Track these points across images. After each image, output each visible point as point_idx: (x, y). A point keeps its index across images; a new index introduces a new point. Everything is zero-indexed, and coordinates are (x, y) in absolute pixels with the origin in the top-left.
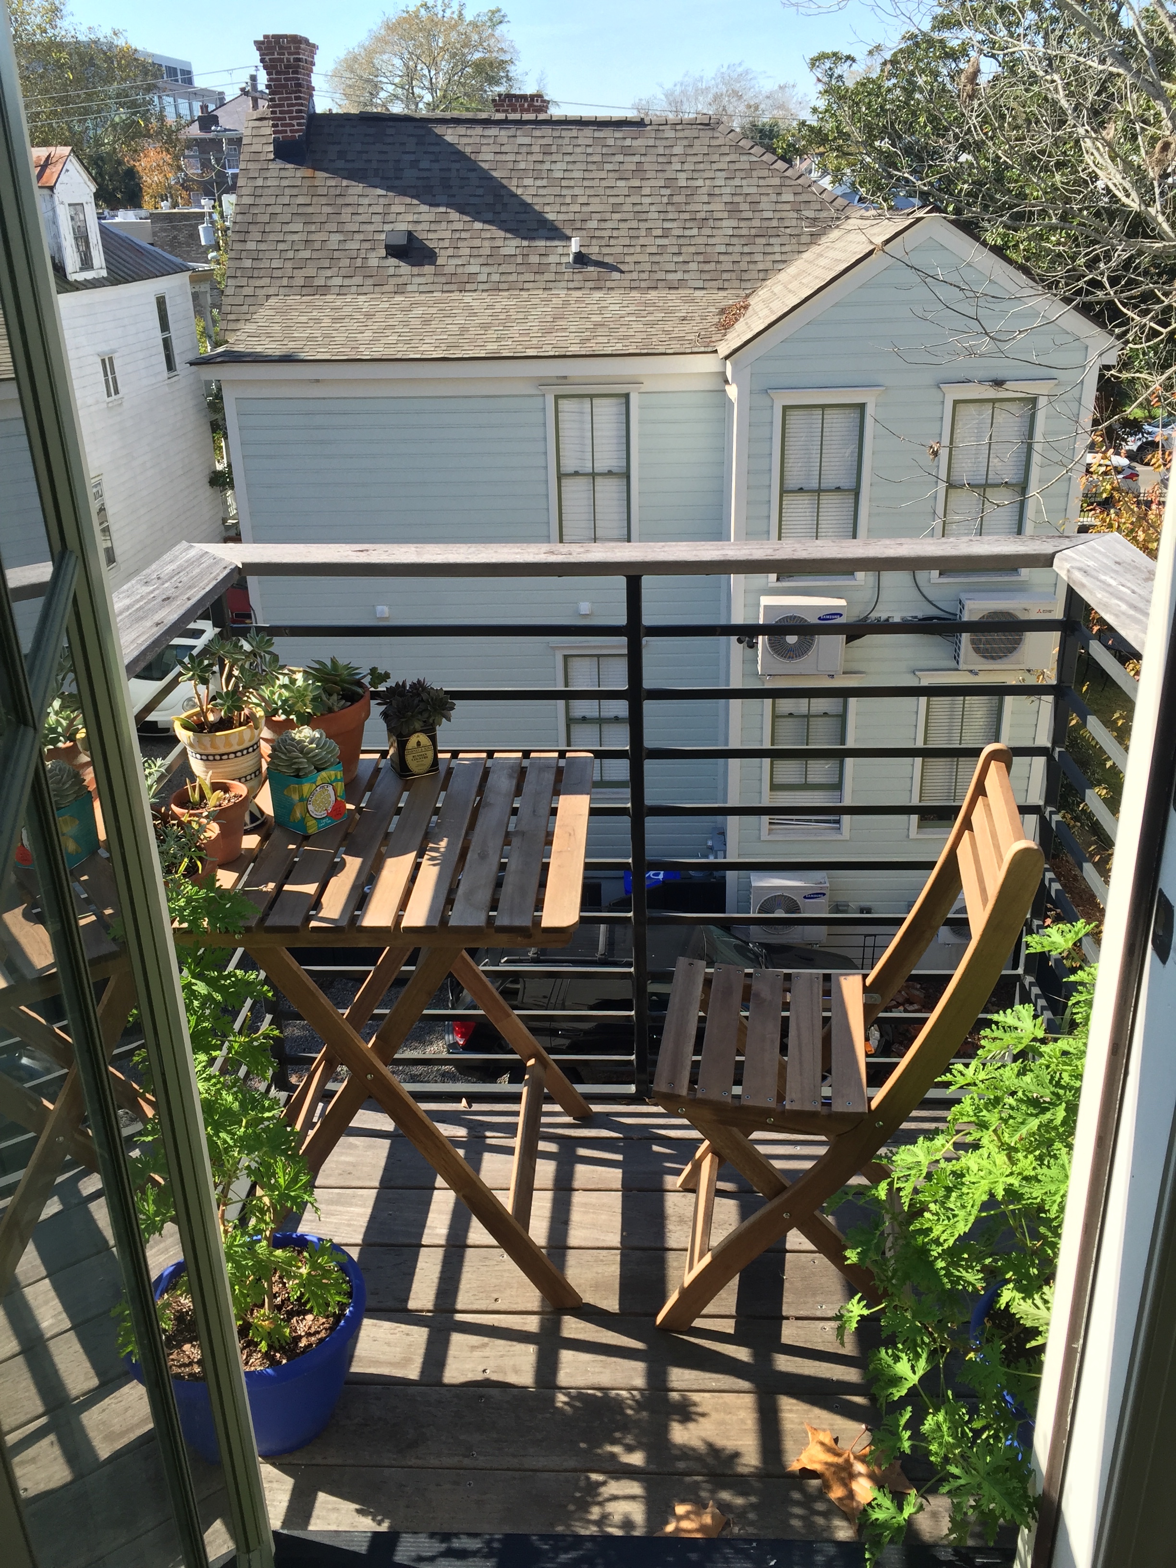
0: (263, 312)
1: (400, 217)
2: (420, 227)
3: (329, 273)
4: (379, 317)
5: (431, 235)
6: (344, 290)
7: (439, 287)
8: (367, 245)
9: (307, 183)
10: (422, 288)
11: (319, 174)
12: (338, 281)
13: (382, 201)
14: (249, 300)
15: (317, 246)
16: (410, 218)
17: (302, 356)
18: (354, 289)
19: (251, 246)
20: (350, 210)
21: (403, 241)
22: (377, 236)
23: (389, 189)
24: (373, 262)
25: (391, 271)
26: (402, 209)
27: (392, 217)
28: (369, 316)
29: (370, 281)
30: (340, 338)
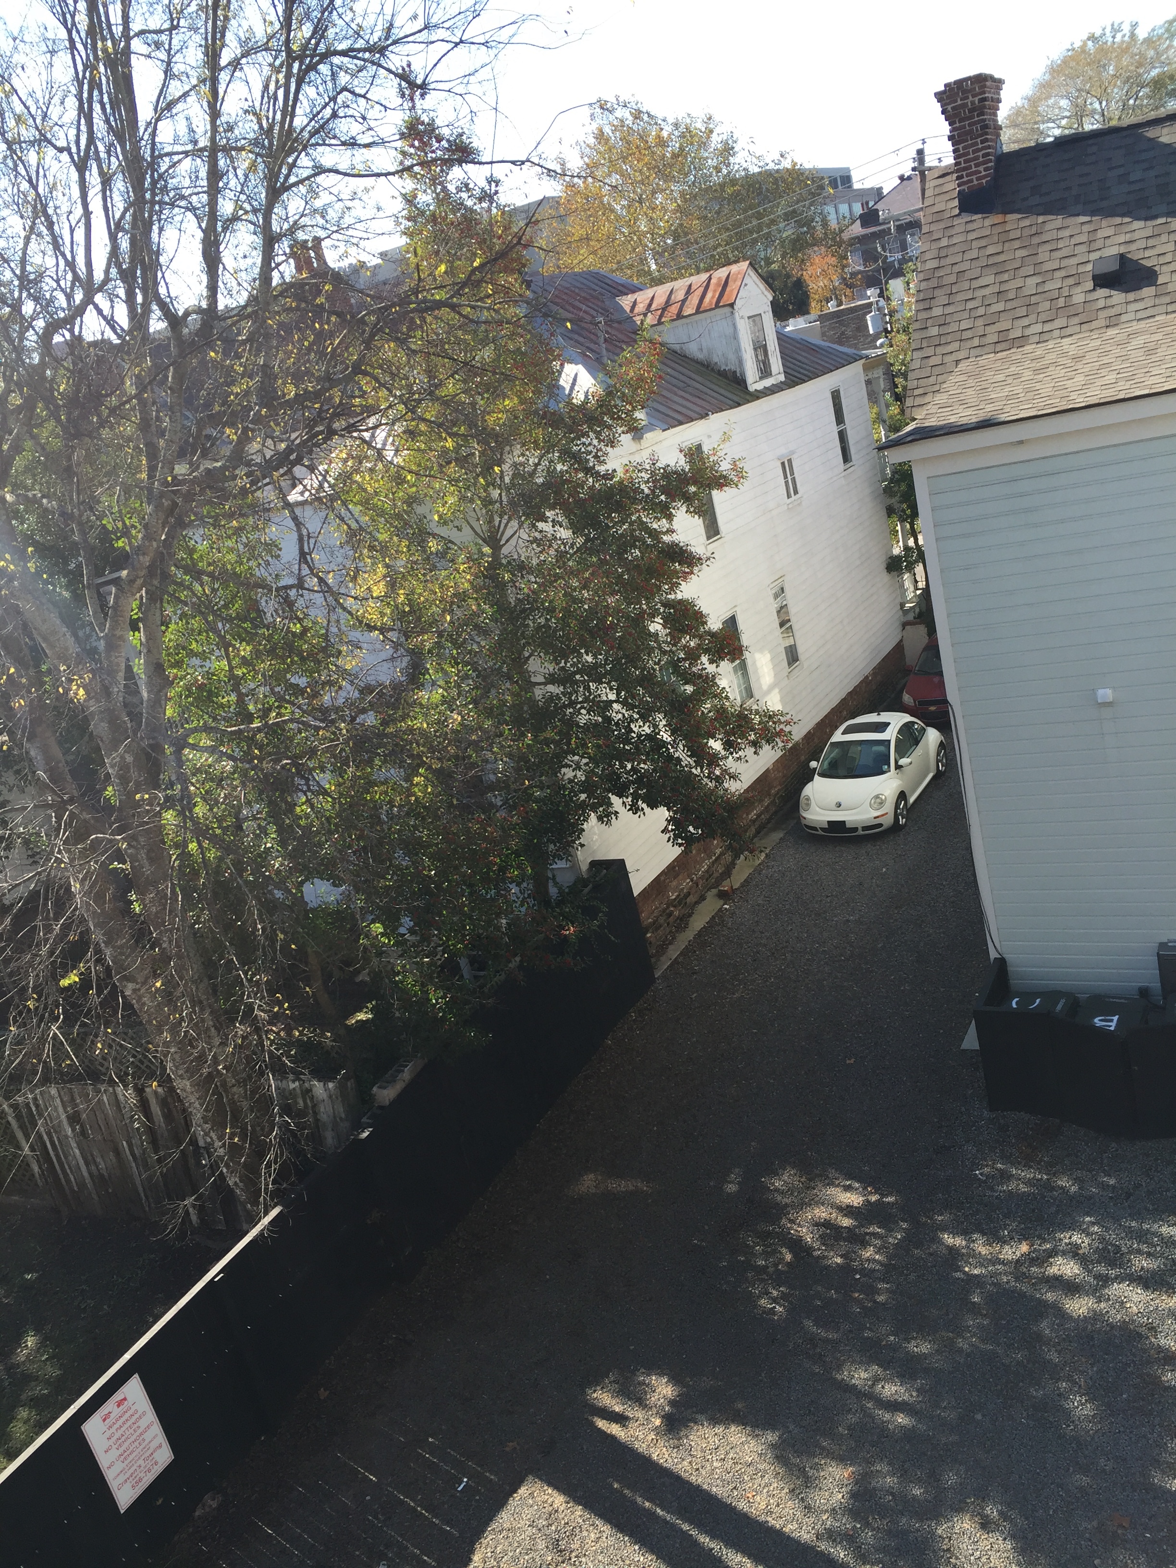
0: (953, 378)
1: (1108, 242)
2: (1133, 247)
3: (1026, 322)
4: (1091, 357)
5: (1147, 253)
6: (1045, 337)
7: (1163, 309)
8: (1071, 281)
9: (999, 229)
10: (1140, 315)
11: (1010, 217)
12: (1038, 328)
13: (1086, 228)
14: (936, 371)
15: (1011, 295)
16: (1122, 238)
17: (1003, 417)
18: (1056, 333)
19: (937, 311)
20: (1048, 247)
21: (1115, 266)
22: (1081, 269)
23: (1093, 213)
24: (1078, 298)
25: (1101, 303)
26: (1110, 232)
27: (1099, 244)
28: (1077, 358)
29: (1076, 320)
30: (1046, 389)
